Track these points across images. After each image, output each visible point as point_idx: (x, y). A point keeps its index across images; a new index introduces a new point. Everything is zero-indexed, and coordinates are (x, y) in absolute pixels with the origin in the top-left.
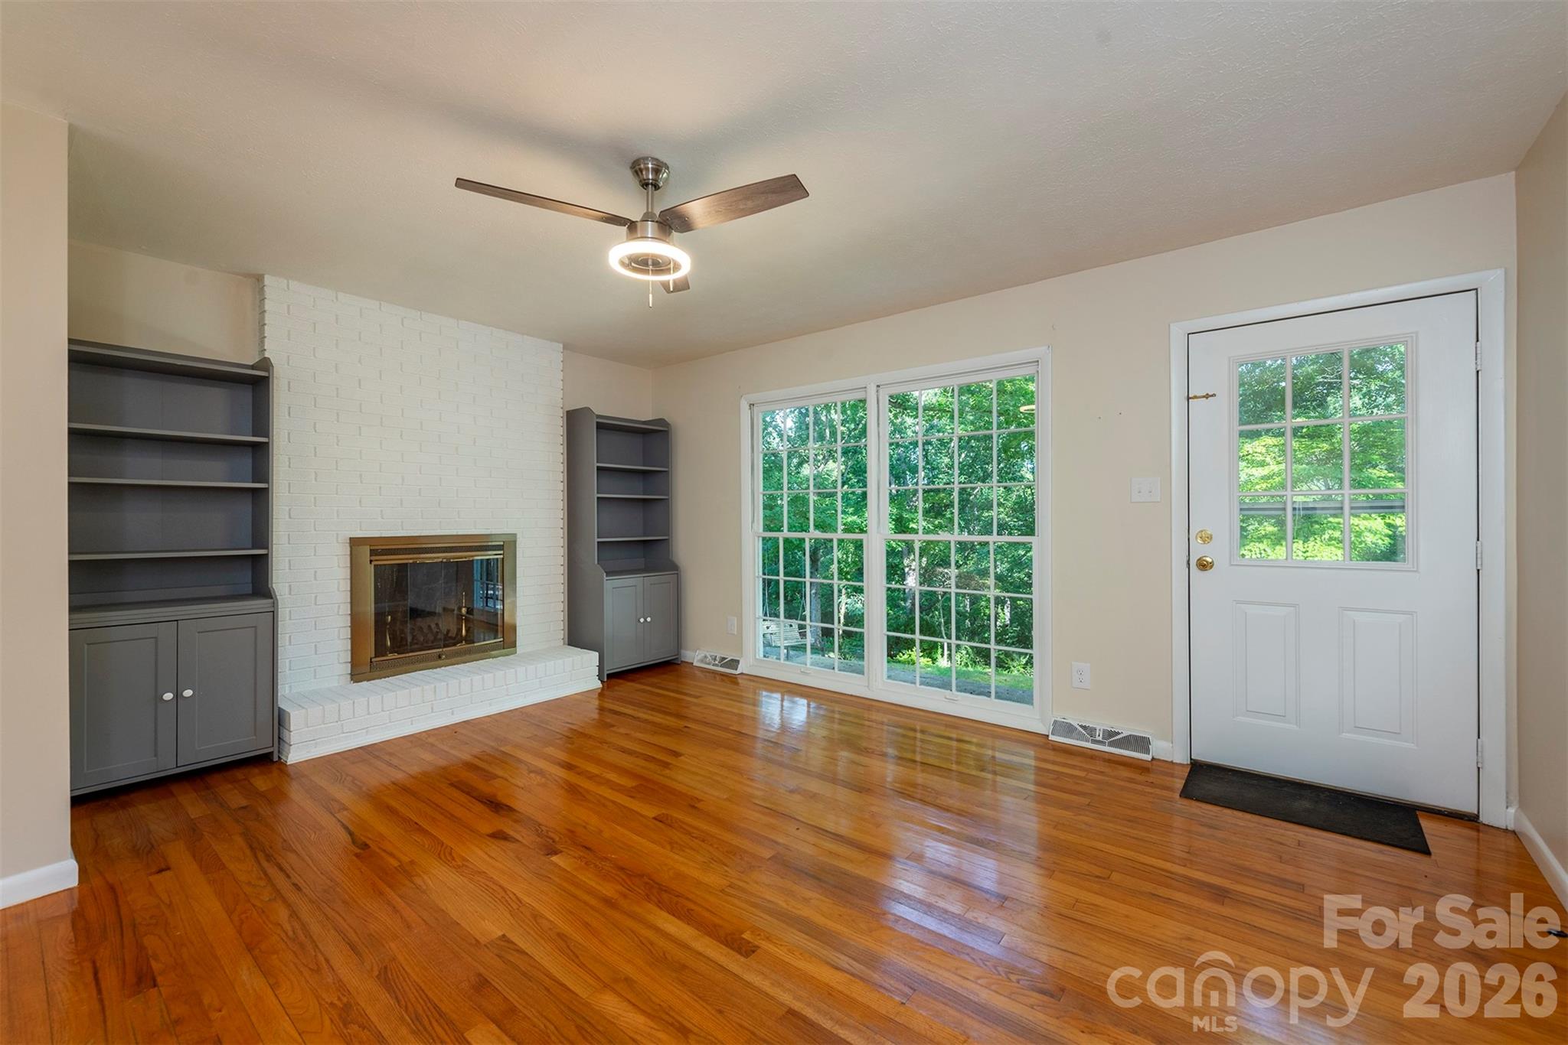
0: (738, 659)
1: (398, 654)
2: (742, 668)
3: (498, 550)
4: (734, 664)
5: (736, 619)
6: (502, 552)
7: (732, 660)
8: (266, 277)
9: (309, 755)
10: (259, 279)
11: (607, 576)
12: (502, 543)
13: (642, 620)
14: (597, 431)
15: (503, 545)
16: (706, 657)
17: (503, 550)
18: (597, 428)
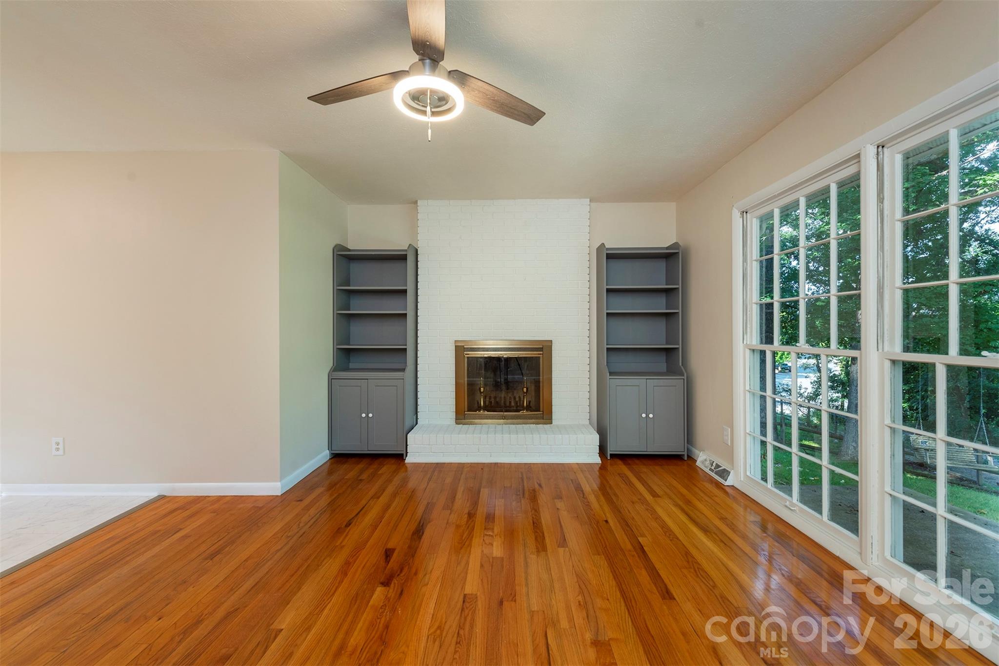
0: (729, 470)
1: (488, 411)
2: (730, 481)
3: (539, 351)
4: (724, 474)
5: (729, 429)
6: (542, 353)
7: (725, 469)
8: (418, 201)
9: (415, 460)
10: (416, 202)
11: (610, 375)
12: (541, 346)
13: (644, 415)
14: (606, 261)
15: (542, 348)
16: (706, 460)
17: (542, 351)
18: (607, 258)
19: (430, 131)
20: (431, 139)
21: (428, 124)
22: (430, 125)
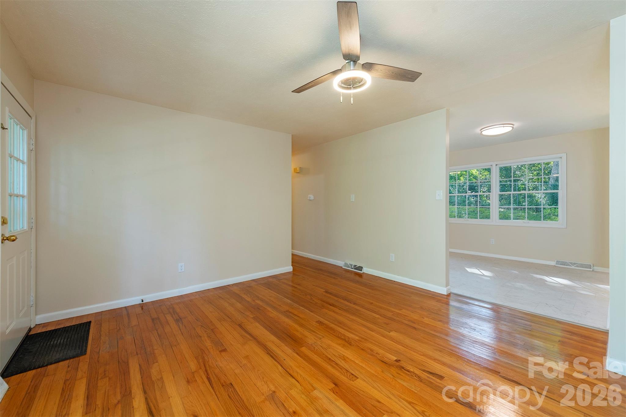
19: (352, 99)
20: (353, 103)
21: (351, 95)
22: (352, 95)
